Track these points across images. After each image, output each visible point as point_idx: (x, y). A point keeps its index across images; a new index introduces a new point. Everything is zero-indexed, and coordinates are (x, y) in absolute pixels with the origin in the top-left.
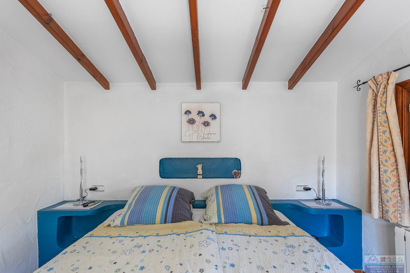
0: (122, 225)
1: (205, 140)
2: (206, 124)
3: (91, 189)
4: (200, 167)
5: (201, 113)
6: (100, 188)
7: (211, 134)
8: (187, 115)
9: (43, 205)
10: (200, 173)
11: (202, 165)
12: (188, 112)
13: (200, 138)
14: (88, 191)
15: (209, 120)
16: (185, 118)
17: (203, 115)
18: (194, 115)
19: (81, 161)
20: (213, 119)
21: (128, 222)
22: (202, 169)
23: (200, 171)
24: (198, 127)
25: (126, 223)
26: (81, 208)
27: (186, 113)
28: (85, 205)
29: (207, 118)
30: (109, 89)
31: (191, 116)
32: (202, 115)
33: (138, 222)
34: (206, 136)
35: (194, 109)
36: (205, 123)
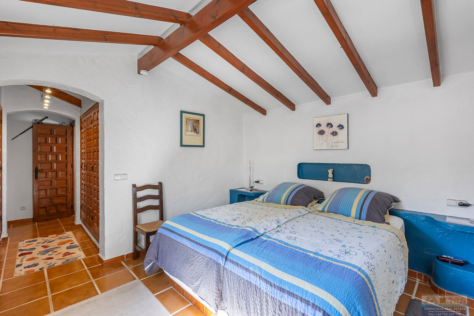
0: (263, 202)
1: (333, 148)
2: (335, 134)
3: (256, 182)
4: (330, 171)
5: (330, 125)
6: (260, 182)
7: (339, 142)
8: (318, 127)
9: (233, 188)
10: (330, 176)
11: (332, 169)
12: (319, 125)
13: (329, 146)
14: (254, 183)
15: (337, 130)
16: (317, 130)
17: (332, 126)
18: (323, 127)
19: (250, 163)
20: (340, 129)
21: (266, 200)
22: (333, 173)
23: (331, 175)
24: (327, 137)
25: (265, 200)
26: (249, 191)
27: (317, 126)
28: (251, 191)
29: (335, 129)
30: (266, 115)
31: (321, 128)
32: (330, 126)
33: (271, 201)
34: (334, 144)
35: (324, 121)
36: (333, 133)
